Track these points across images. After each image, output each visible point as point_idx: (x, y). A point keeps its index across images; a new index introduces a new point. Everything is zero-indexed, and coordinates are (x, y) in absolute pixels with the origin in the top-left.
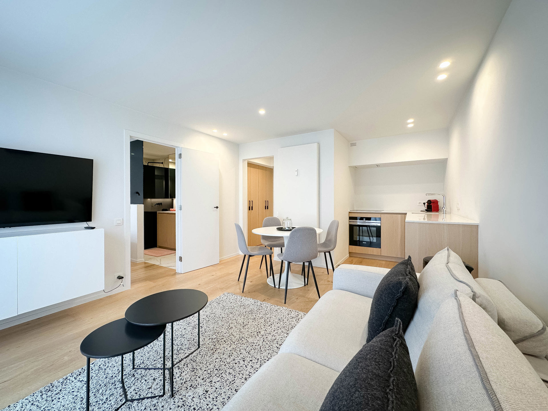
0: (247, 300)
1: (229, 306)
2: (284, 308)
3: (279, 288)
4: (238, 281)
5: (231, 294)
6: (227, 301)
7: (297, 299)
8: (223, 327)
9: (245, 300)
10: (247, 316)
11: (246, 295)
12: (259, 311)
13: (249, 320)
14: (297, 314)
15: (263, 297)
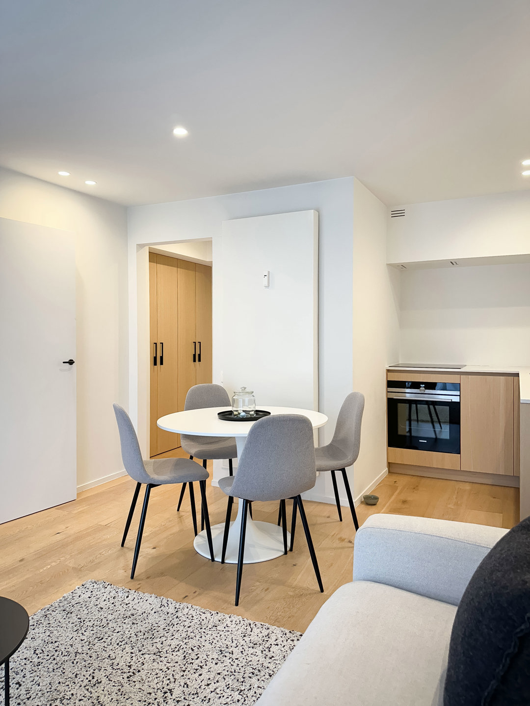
0: (142, 600)
1: (94, 618)
2: (235, 618)
3: (223, 562)
4: (122, 545)
5: (101, 585)
6: (91, 605)
7: (266, 590)
8: (76, 680)
9: (136, 601)
10: (139, 645)
11: (139, 586)
12: (172, 630)
13: (146, 656)
14: (265, 632)
15: (182, 588)
